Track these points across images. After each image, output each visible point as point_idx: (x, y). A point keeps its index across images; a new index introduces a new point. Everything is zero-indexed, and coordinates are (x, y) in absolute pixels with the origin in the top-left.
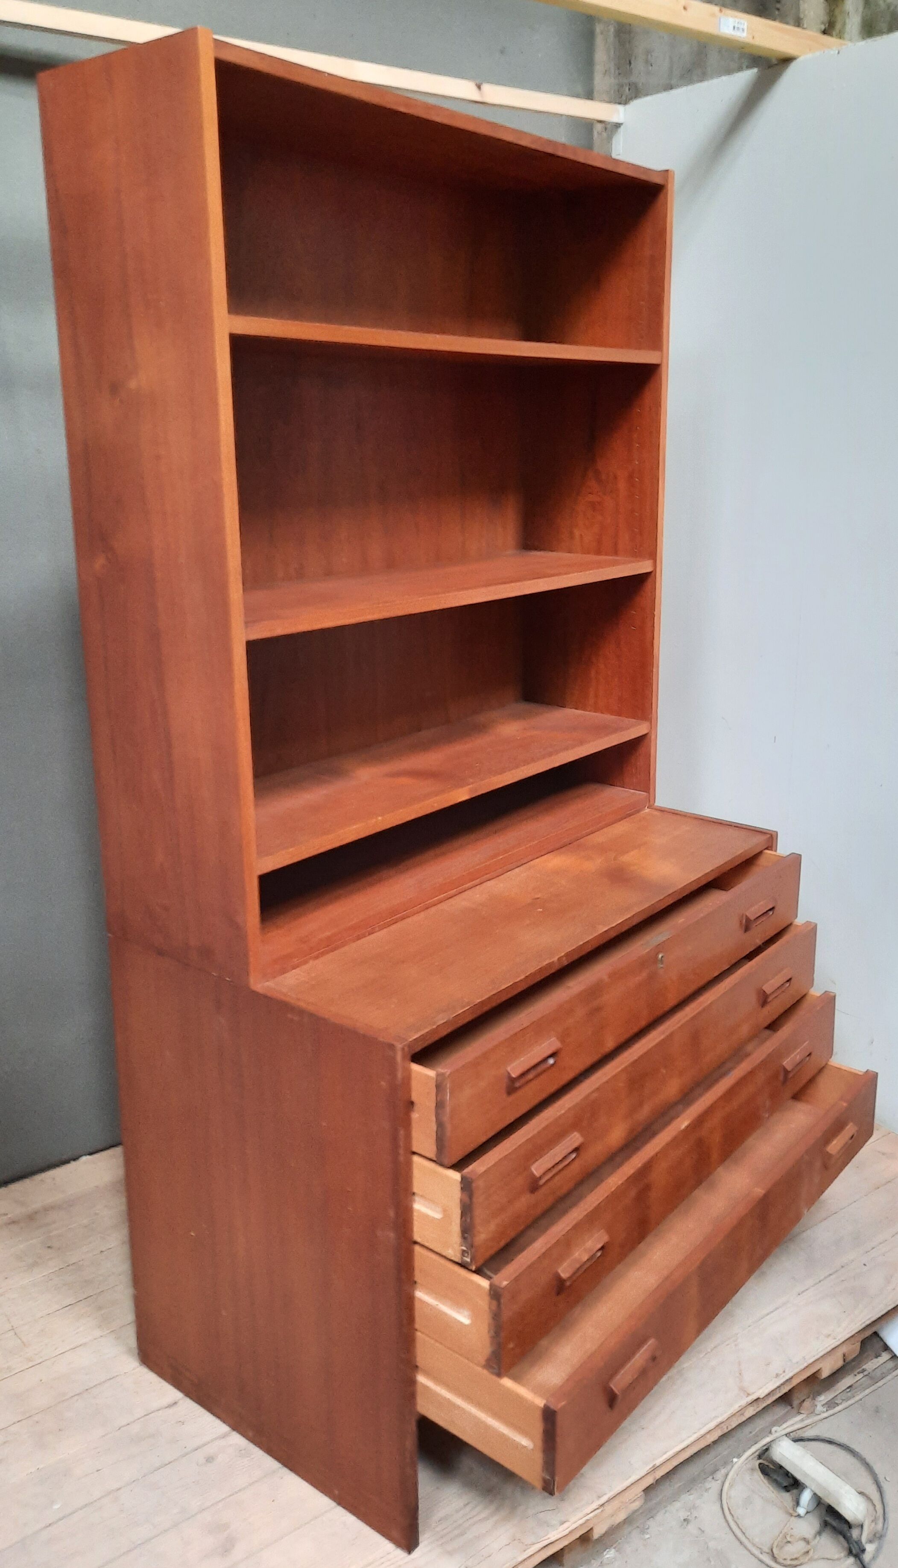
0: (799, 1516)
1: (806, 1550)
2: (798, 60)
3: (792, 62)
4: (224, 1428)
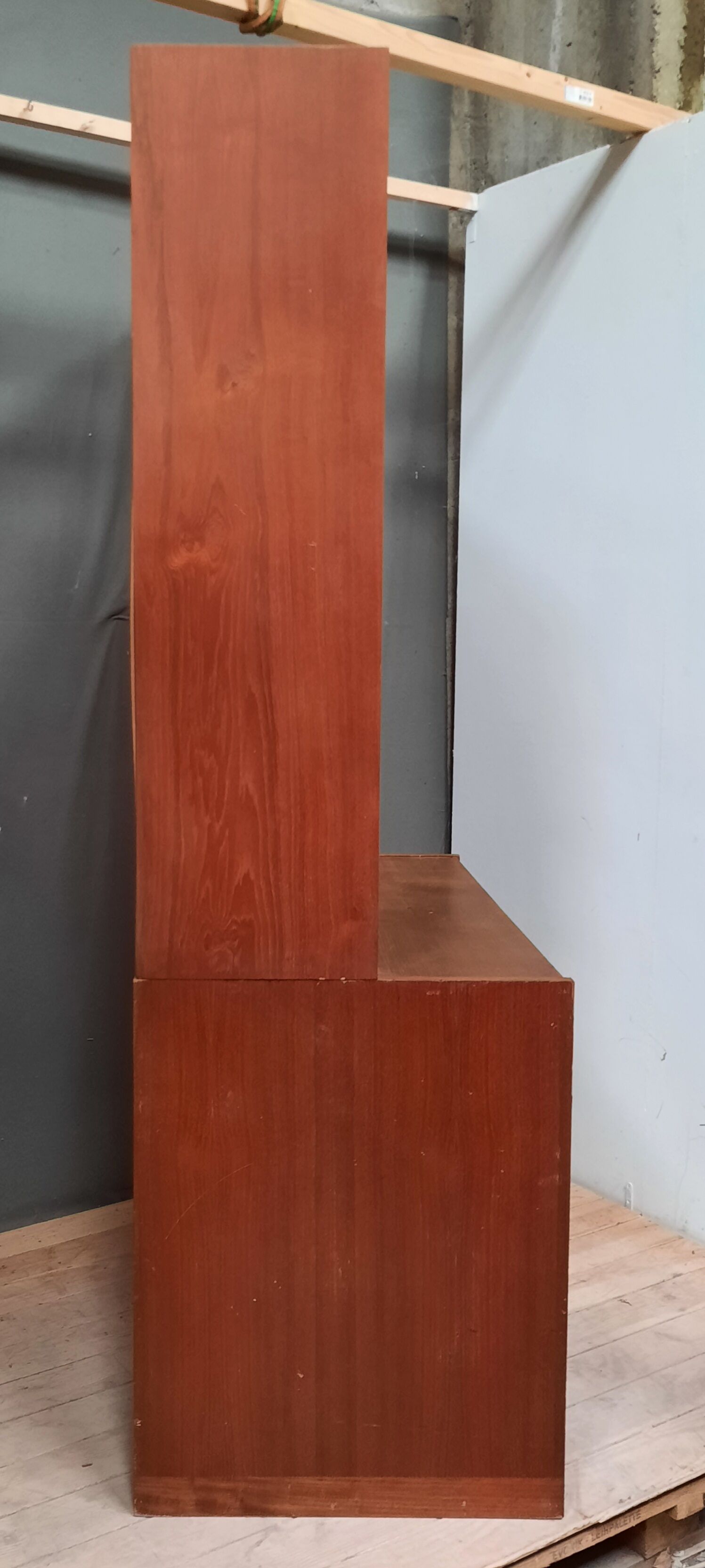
2: (650, 132)
3: (643, 135)
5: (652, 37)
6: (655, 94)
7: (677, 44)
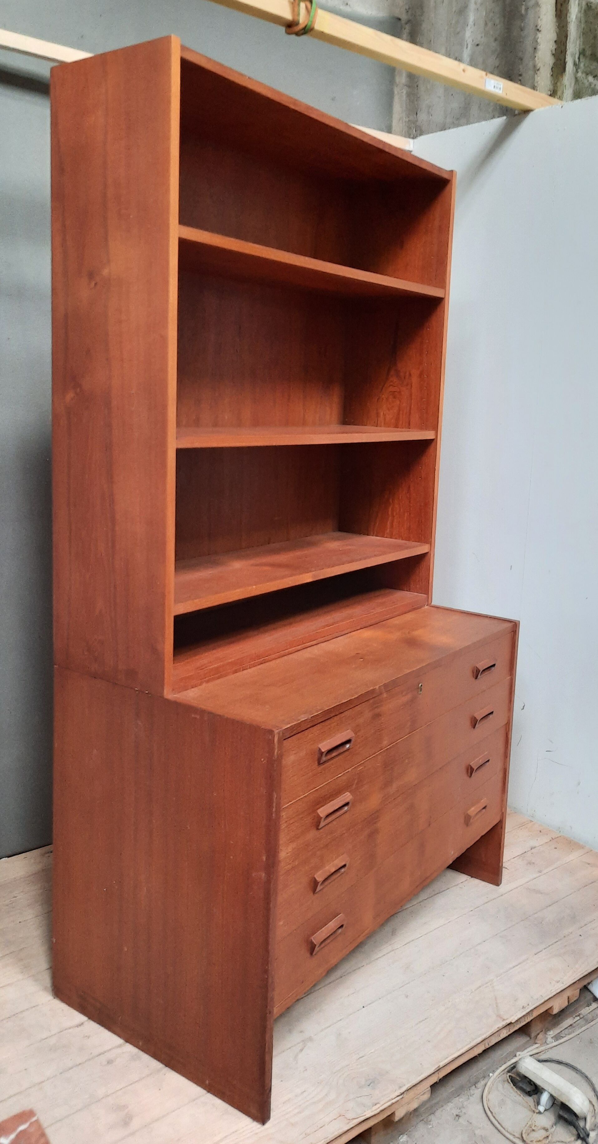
0: (540, 1113)
1: (545, 1136)
2: (534, 111)
3: (530, 113)
4: (120, 1041)
5: (535, 47)
6: (536, 85)
7: (550, 52)
